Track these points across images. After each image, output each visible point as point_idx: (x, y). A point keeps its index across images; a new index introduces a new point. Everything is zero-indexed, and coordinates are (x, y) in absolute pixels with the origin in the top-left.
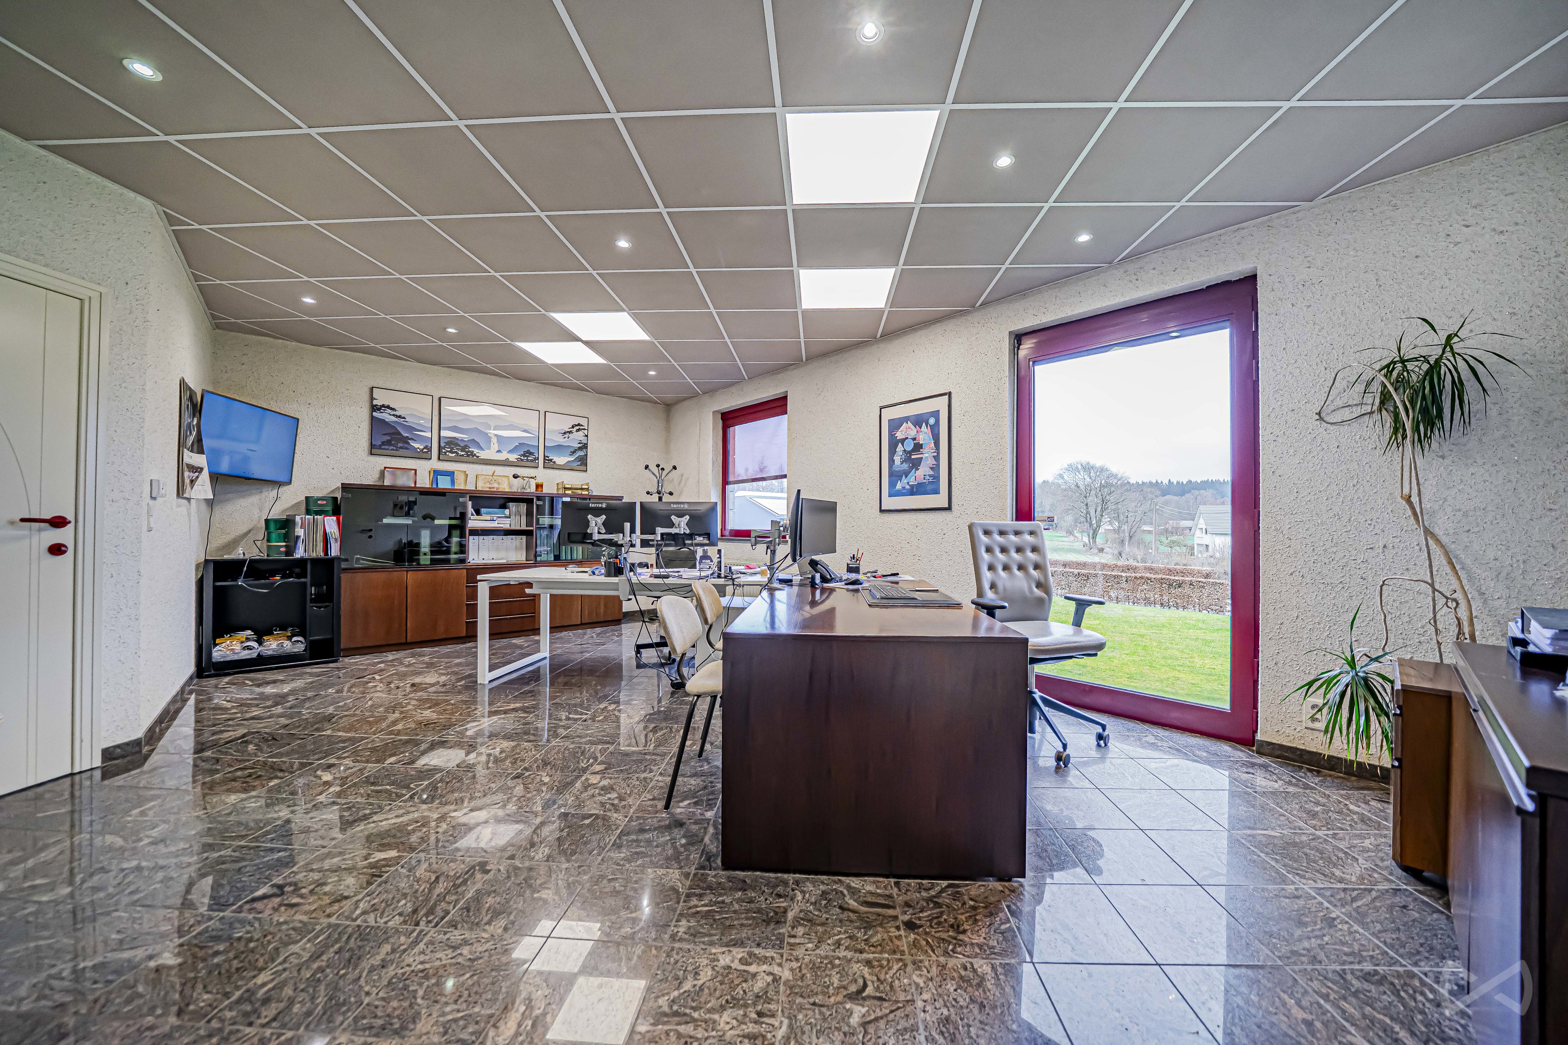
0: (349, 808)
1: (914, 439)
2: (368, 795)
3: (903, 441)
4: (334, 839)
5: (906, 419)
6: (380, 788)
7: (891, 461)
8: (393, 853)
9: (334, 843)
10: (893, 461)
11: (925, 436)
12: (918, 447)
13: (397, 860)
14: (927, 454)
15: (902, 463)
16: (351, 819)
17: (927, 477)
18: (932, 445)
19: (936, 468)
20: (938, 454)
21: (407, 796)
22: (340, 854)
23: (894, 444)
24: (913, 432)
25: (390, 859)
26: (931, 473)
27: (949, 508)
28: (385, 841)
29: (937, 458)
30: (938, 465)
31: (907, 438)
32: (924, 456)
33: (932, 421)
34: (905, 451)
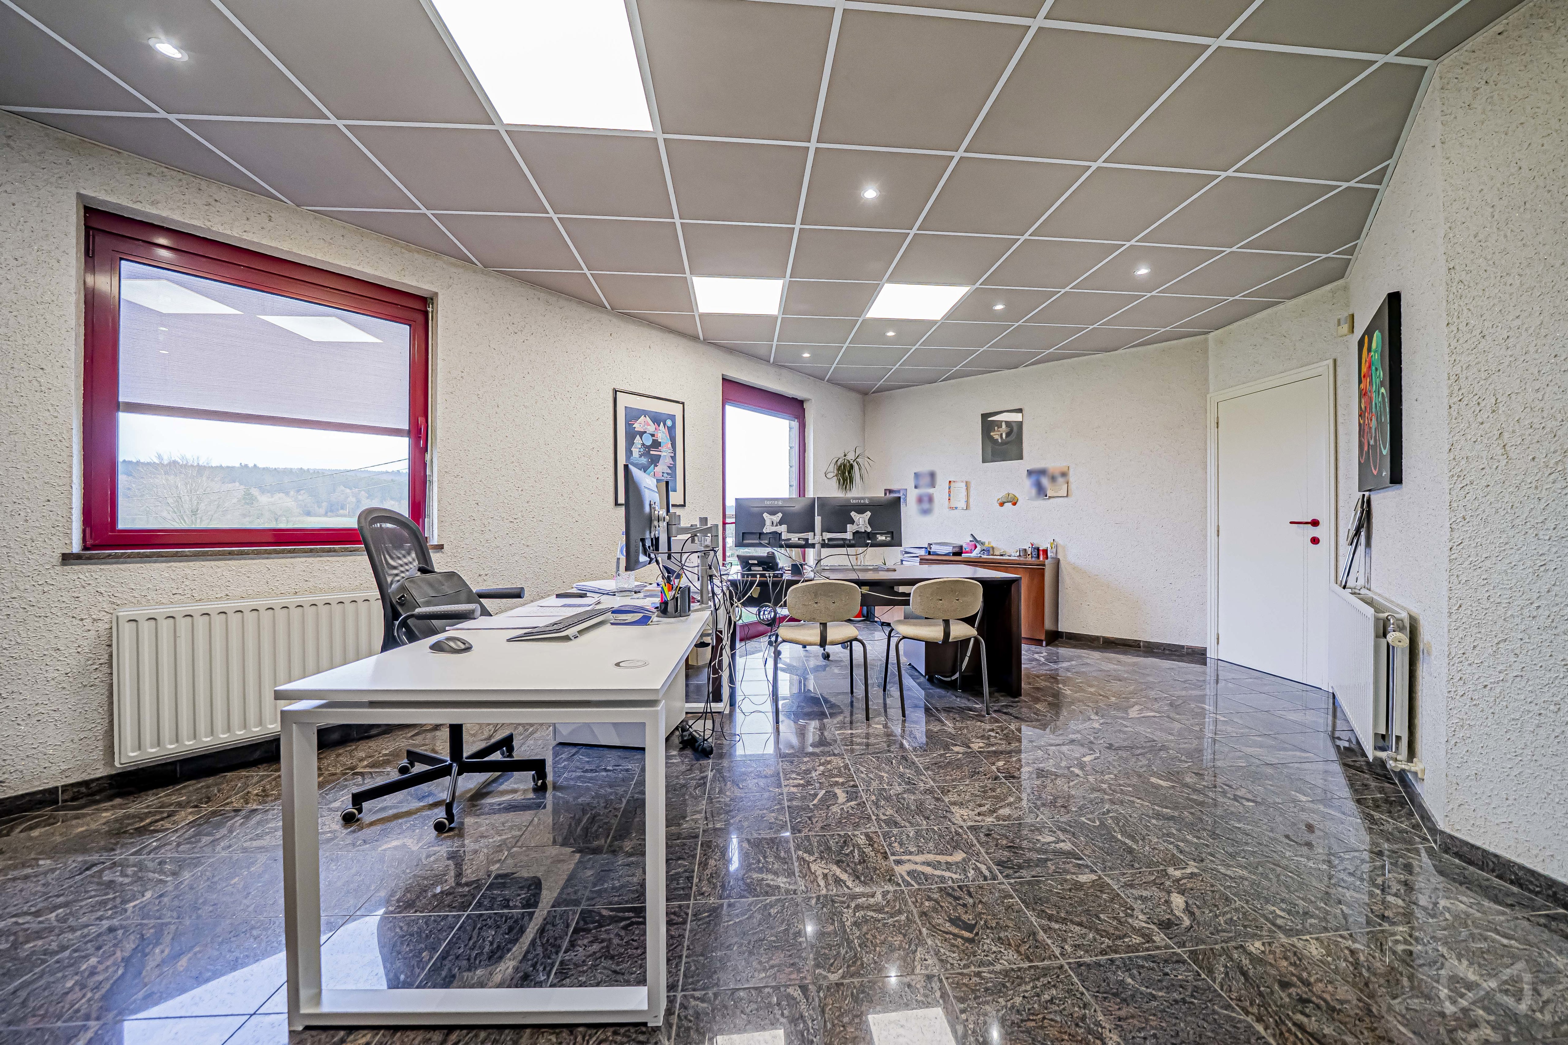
0: (1168, 835)
1: (653, 435)
2: (1143, 839)
3: (642, 434)
4: (1192, 813)
5: (645, 413)
6: (1127, 841)
7: (629, 453)
8: (1153, 780)
9: (1193, 810)
10: (631, 452)
11: (662, 435)
12: (656, 444)
13: (1154, 774)
14: (665, 452)
15: (641, 456)
16: (1171, 823)
17: (665, 475)
18: (670, 445)
19: (673, 468)
20: (675, 454)
21: (1111, 815)
22: (1190, 800)
23: (631, 435)
24: (651, 428)
25: (1158, 778)
26: (669, 471)
27: (684, 505)
28: (1154, 790)
29: (674, 458)
30: (675, 465)
31: (645, 432)
32: (663, 454)
33: (669, 423)
34: (643, 444)
